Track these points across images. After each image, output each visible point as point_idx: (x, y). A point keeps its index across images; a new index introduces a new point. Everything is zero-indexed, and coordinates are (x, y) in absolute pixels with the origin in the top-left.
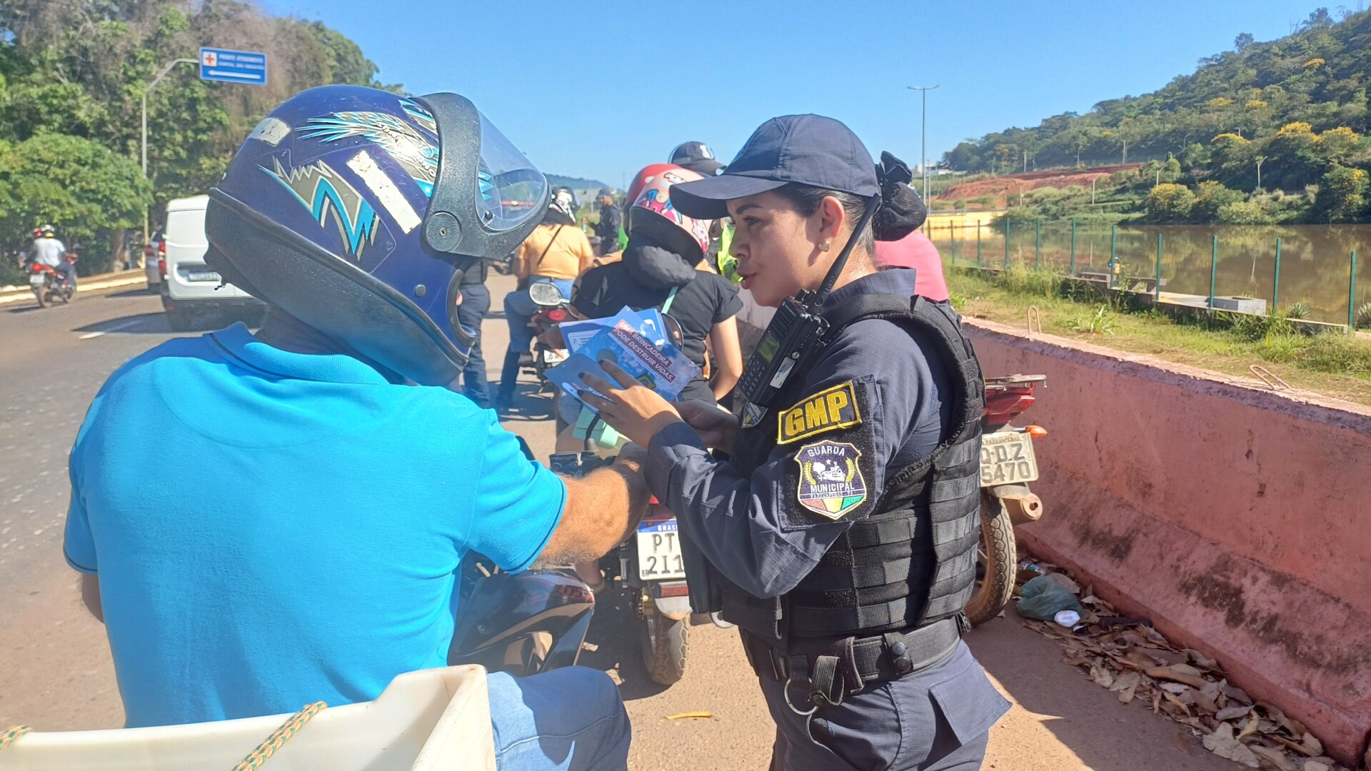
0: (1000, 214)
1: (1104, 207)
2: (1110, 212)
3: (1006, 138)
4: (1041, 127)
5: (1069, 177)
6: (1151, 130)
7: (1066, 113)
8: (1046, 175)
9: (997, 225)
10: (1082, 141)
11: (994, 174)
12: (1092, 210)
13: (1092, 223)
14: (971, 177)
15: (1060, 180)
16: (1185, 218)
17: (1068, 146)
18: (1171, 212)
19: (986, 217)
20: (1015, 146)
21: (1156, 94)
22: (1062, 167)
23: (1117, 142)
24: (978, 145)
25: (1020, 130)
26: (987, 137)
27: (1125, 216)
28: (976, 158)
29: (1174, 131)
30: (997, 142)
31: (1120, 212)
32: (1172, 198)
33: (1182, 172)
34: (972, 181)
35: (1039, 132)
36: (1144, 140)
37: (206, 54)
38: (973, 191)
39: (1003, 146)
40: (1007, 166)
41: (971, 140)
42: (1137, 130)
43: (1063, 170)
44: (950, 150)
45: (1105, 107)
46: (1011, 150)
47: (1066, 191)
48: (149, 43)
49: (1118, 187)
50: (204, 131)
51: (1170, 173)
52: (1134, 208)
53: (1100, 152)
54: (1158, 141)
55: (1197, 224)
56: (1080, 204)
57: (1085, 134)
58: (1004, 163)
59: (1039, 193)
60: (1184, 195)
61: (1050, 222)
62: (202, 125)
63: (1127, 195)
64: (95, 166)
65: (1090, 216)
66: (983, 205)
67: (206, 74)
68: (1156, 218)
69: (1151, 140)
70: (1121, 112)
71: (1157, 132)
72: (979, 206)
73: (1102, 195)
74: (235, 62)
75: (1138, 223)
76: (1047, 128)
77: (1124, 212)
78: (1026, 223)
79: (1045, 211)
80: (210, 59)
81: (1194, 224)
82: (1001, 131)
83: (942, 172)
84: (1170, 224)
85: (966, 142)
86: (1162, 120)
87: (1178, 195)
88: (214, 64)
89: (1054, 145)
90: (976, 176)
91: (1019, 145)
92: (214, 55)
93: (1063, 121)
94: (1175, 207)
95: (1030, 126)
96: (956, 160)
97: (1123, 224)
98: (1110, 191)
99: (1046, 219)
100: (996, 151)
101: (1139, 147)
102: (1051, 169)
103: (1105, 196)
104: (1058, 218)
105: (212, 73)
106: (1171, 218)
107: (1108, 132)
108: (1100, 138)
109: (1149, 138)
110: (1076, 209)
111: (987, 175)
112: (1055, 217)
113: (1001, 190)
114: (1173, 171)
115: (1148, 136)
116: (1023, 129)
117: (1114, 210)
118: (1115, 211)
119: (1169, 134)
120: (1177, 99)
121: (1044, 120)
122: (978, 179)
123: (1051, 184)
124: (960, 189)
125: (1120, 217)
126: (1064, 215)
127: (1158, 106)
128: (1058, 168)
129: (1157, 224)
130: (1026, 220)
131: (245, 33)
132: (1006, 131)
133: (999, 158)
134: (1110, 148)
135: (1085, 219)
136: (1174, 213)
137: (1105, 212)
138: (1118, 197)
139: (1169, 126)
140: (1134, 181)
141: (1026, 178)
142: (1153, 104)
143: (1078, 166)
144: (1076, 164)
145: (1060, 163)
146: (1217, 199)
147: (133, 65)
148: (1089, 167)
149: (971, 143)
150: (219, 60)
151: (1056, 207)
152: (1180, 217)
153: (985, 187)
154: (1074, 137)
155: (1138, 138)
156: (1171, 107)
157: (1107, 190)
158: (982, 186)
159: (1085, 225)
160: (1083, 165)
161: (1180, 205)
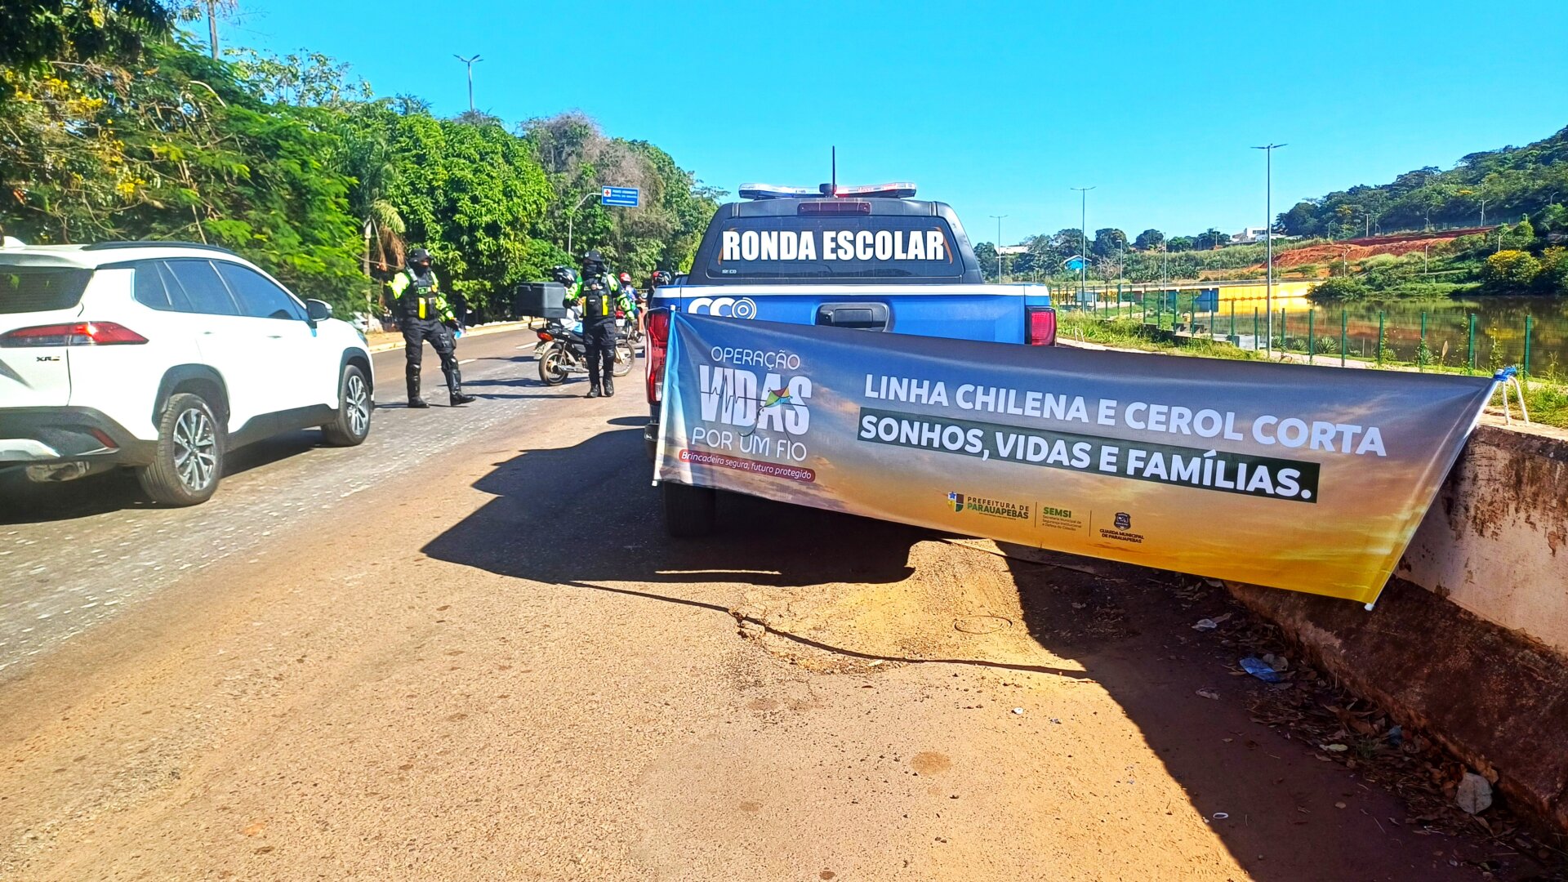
0: (1319, 284)
1: (1437, 277)
2: (1444, 282)
3: (1351, 198)
4: (1393, 184)
5: (1411, 243)
6: (1520, 187)
7: (1426, 168)
8: (1390, 240)
9: (1316, 296)
10: (1437, 200)
11: (1329, 240)
12: (1423, 279)
13: (1419, 294)
14: (1304, 243)
15: (1401, 247)
16: (1527, 288)
17: (1418, 207)
18: (1510, 282)
19: (1304, 287)
20: (1360, 208)
21: (1534, 146)
22: (1408, 231)
23: (1476, 201)
24: (1319, 206)
25: (1369, 189)
26: (1329, 197)
27: (1459, 286)
28: (1312, 221)
29: (1545, 188)
30: (1341, 202)
31: (1454, 282)
32: (1511, 266)
33: (1535, 236)
34: (1304, 247)
35: (1390, 191)
36: (1509, 200)
37: (605, 190)
38: (1301, 258)
39: (1345, 207)
40: (1349, 229)
41: (1311, 200)
42: (1501, 188)
43: (1409, 234)
44: (1286, 211)
45: (1474, 159)
46: (1355, 211)
47: (1404, 259)
48: (575, 185)
49: (1459, 254)
50: (598, 234)
51: (1519, 238)
52: (1471, 277)
53: (1456, 213)
54: (1526, 200)
55: (1540, 294)
56: (1410, 272)
57: (1440, 193)
58: (1345, 226)
59: (1373, 260)
60: (1525, 262)
61: (1373, 293)
62: (598, 230)
63: (1468, 263)
64: (551, 256)
65: (1419, 286)
66: (1305, 273)
67: (605, 202)
68: (1493, 289)
69: (1518, 199)
70: (1487, 166)
71: (1525, 190)
72: (1300, 275)
73: (1438, 263)
74: (621, 194)
75: (1472, 294)
76: (1401, 185)
77: (1459, 281)
78: (1346, 294)
79: (1370, 281)
80: (607, 193)
81: (1536, 294)
82: (1346, 190)
83: (1273, 237)
84: (1509, 294)
85: (1305, 201)
86: (1533, 176)
87: (1519, 262)
88: (609, 195)
89: (1403, 206)
90: (1310, 241)
91: (1364, 206)
92: (610, 191)
93: (1421, 176)
94: (1515, 275)
95: (1381, 184)
96: (1292, 223)
97: (1456, 295)
98: (1448, 259)
99: (1369, 290)
100: (1337, 212)
101: (1503, 208)
102: (1396, 233)
103: (1442, 264)
104: (1383, 289)
105: (608, 201)
106: (1511, 288)
107: (1467, 190)
108: (1456, 197)
109: (1515, 197)
110: (1405, 278)
111: (1322, 240)
112: (1380, 287)
113: (1334, 257)
114: (1524, 235)
115: (1514, 194)
116: (1373, 187)
117: (1448, 279)
118: (1449, 281)
119: (1539, 192)
120: (1557, 150)
121: (1399, 176)
122: (1310, 245)
123: (1390, 251)
124: (1286, 256)
125: (1452, 286)
126: (1389, 285)
127: (1534, 160)
128: (1403, 232)
129: (1493, 294)
130: (1348, 291)
131: (623, 174)
132: (1351, 190)
133: (1340, 221)
134: (1468, 208)
135: (1412, 289)
136: (1513, 282)
137: (1437, 282)
138: (1456, 265)
139: (1540, 182)
140: (1478, 246)
141: (1366, 244)
142: (1526, 156)
143: (1427, 230)
144: (1424, 228)
145: (1406, 226)
146: (1563, 266)
147: (568, 197)
148: (1439, 231)
149: (1310, 203)
150: (612, 193)
151: (1383, 277)
152: (1520, 286)
153: (1316, 253)
154: (1426, 197)
155: (1503, 197)
156: (1547, 160)
157: (1445, 257)
158: (1312, 253)
159: (1412, 296)
160: (1433, 229)
161: (1521, 273)
